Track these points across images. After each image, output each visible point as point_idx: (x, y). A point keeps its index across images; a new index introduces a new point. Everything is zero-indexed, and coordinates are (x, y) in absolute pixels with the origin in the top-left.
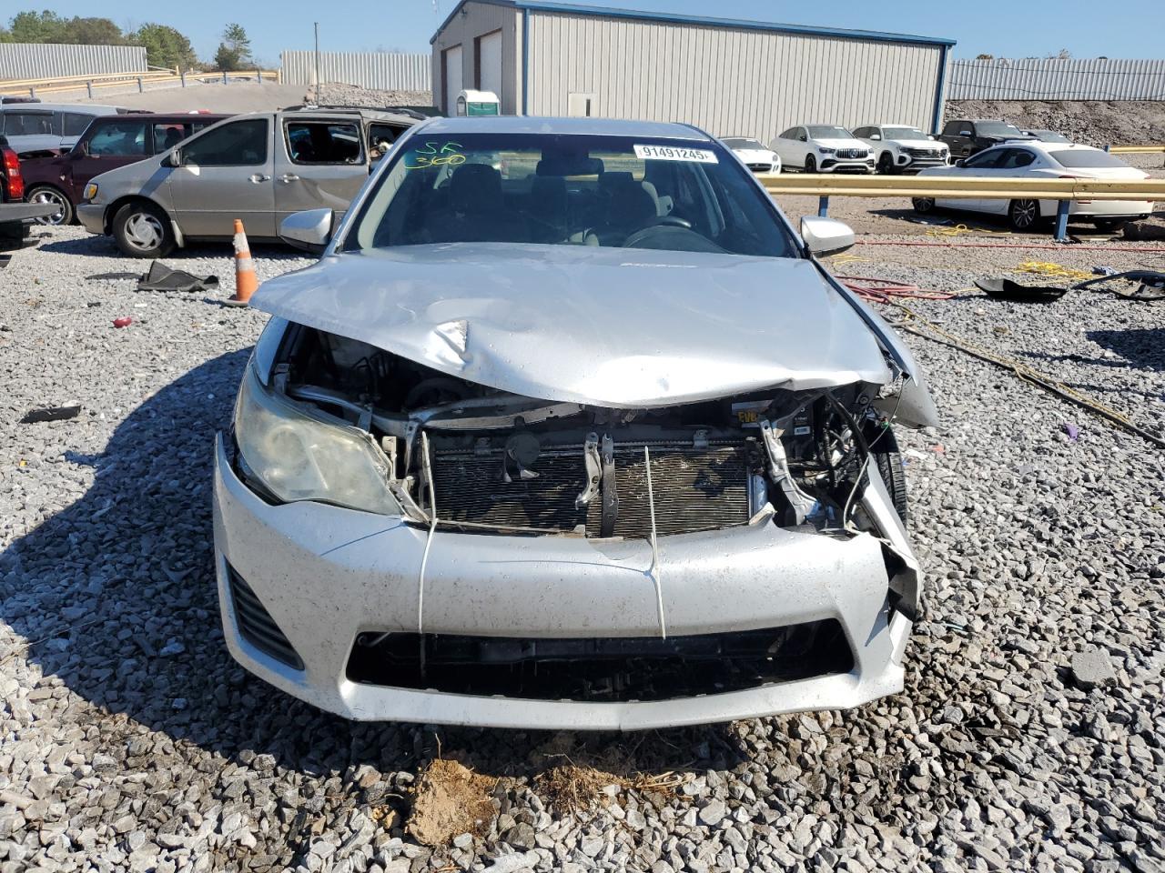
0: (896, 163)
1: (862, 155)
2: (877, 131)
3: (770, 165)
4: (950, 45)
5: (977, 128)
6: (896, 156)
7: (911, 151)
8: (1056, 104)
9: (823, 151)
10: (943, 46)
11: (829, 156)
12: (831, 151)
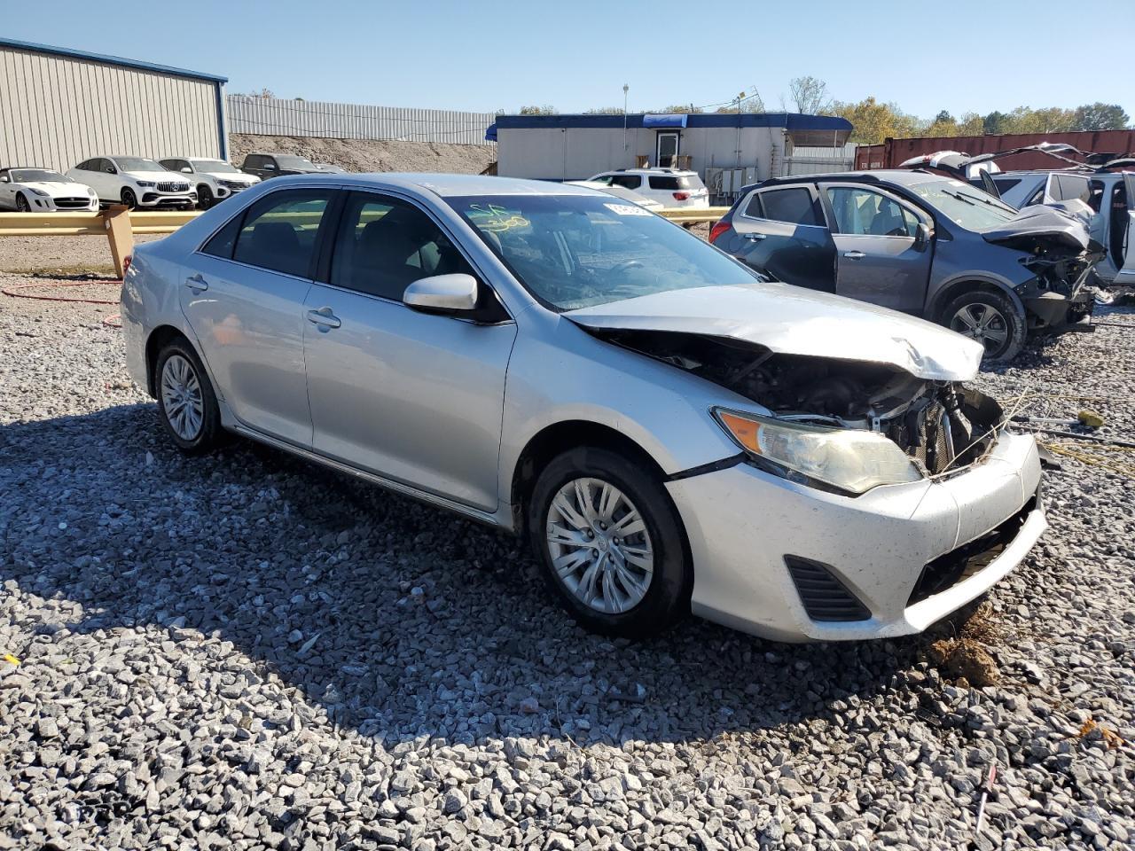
0: (216, 195)
1: (184, 188)
2: (187, 164)
3: (87, 199)
4: (224, 81)
5: (279, 162)
6: (214, 189)
7: (228, 184)
8: (302, 141)
9: (141, 184)
10: (217, 83)
11: (149, 190)
12: (151, 184)
